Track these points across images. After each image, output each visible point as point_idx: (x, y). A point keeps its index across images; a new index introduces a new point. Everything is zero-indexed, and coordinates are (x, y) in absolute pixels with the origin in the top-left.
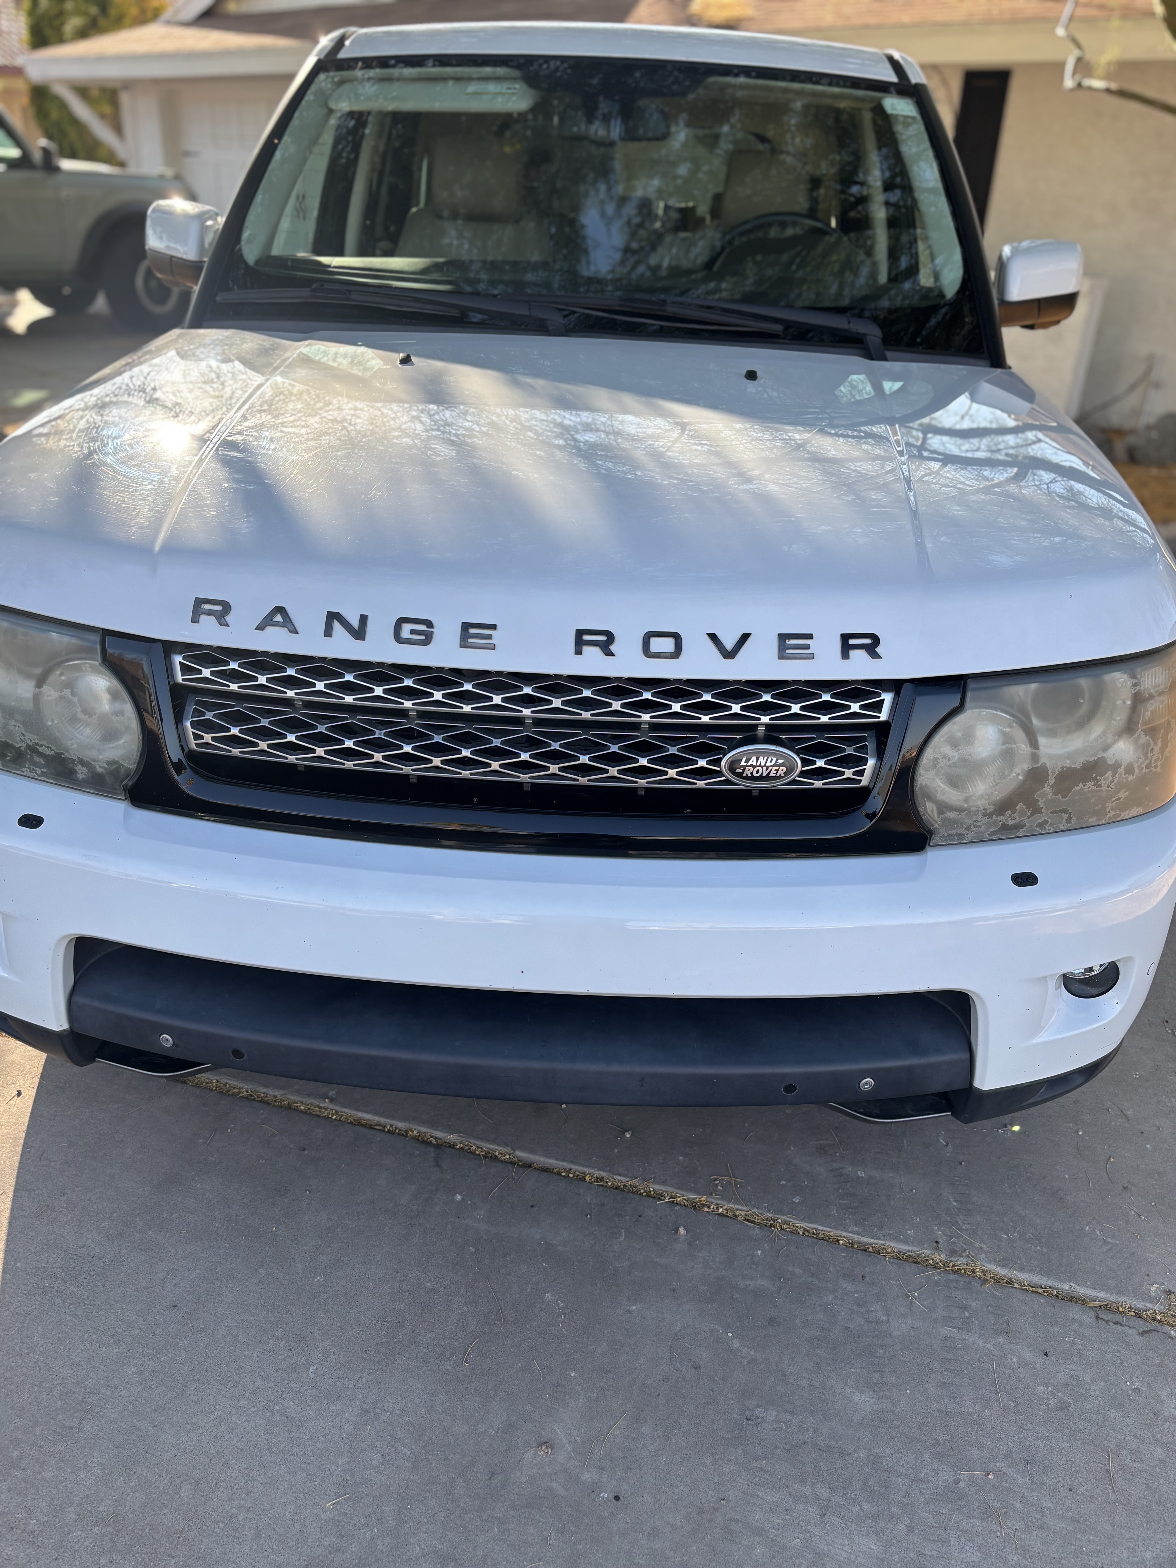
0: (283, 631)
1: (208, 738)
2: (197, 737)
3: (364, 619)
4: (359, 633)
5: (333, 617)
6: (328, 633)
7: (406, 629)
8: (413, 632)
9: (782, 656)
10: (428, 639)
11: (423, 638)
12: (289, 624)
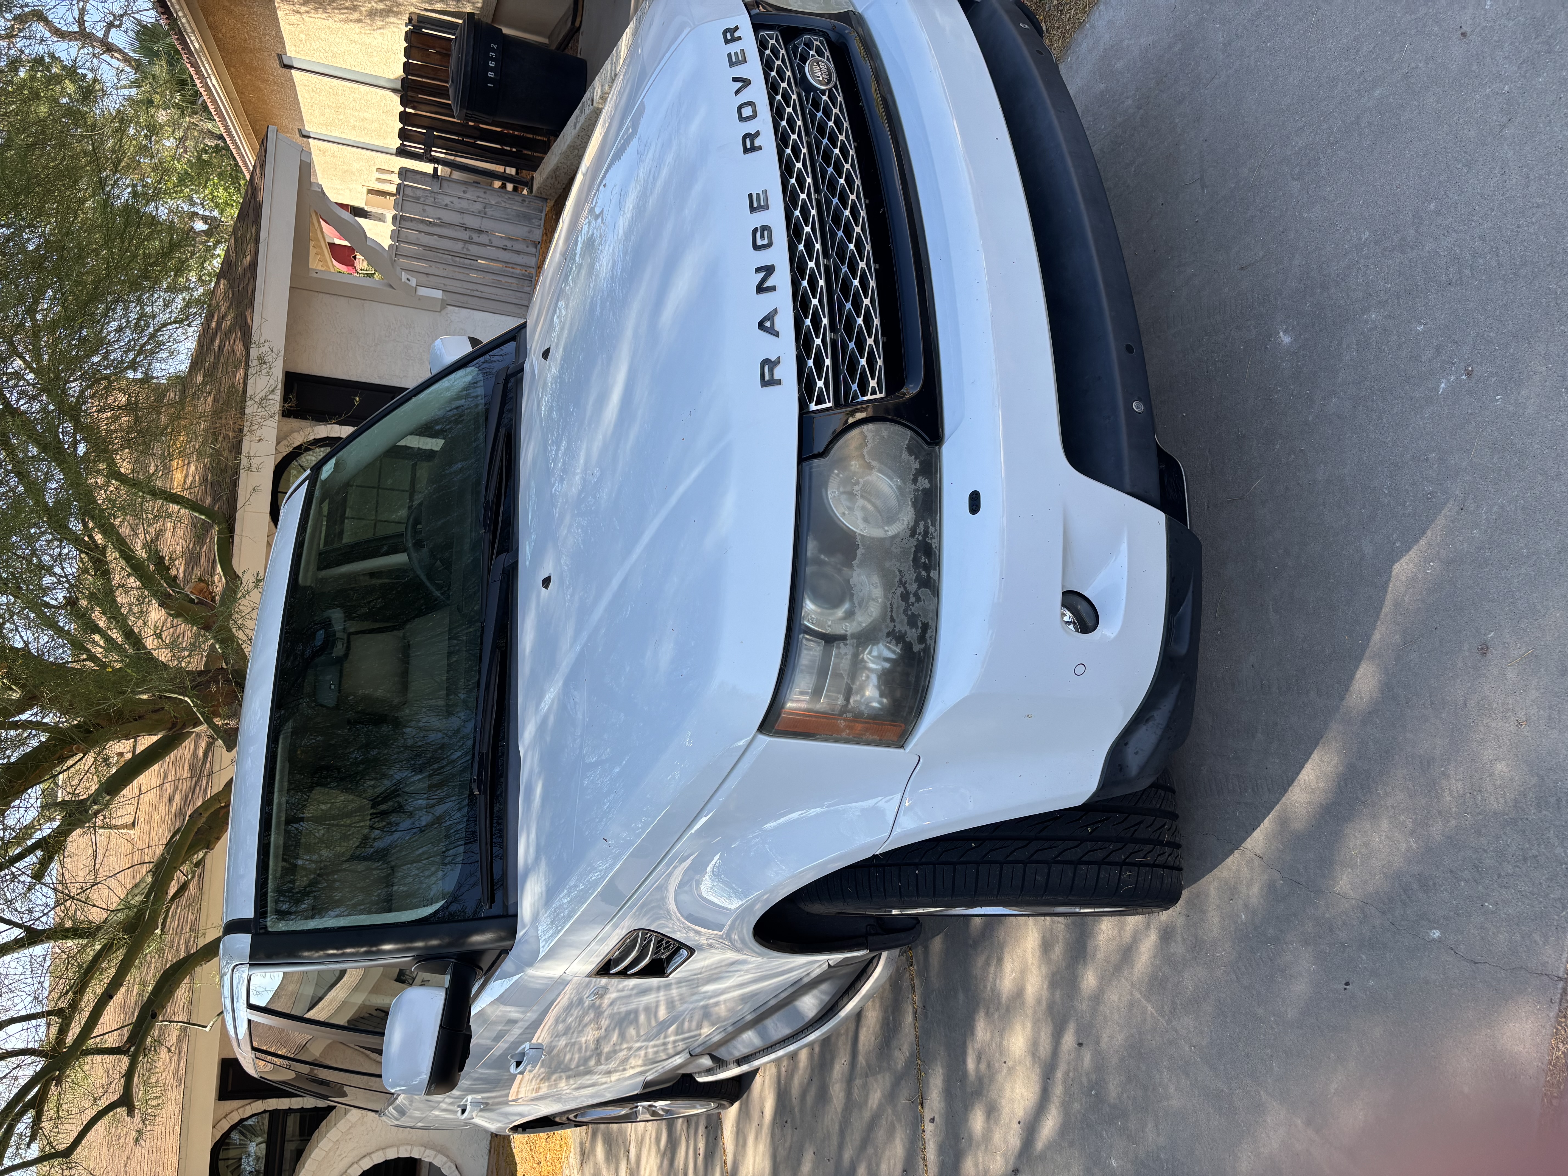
0: (777, 319)
1: (873, 383)
2: (874, 393)
3: (758, 270)
4: (769, 270)
5: (761, 289)
6: (773, 289)
7: (760, 242)
8: (762, 237)
9: (745, 61)
10: (765, 228)
11: (766, 232)
12: (770, 317)
